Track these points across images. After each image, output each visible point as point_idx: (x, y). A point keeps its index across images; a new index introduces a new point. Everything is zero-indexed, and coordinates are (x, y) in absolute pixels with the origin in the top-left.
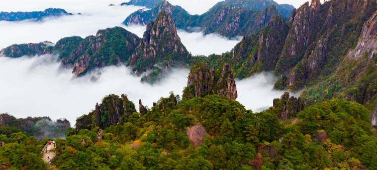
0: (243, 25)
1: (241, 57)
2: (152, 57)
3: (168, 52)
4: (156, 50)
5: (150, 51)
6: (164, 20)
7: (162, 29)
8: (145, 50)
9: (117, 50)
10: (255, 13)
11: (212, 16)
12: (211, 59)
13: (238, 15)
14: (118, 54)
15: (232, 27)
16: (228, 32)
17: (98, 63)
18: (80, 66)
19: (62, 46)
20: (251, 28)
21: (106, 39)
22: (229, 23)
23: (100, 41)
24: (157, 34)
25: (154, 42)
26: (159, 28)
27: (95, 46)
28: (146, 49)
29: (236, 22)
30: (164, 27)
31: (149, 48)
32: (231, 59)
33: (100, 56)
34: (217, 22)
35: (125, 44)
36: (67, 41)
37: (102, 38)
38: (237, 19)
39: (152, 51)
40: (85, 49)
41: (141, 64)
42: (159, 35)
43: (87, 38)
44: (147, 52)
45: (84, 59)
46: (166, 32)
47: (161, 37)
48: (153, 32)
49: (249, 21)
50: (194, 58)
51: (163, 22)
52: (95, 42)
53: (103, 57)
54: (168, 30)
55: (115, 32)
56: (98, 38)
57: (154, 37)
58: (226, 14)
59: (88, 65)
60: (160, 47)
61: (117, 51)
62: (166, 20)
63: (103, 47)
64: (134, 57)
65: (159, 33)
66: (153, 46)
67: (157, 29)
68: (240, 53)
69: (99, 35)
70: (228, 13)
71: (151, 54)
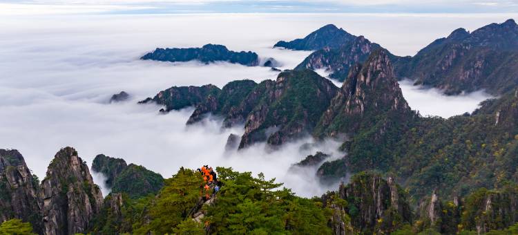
0: (489, 74)
1: (512, 124)
2: (358, 115)
3: (382, 108)
4: (364, 105)
5: (356, 105)
6: (379, 61)
7: (375, 74)
8: (348, 103)
9: (304, 101)
10: (512, 56)
11: (434, 59)
12: (455, 124)
13: (480, 58)
14: (305, 107)
15: (469, 76)
16: (464, 82)
17: (278, 116)
18: (255, 119)
19: (230, 91)
20: (505, 78)
21: (290, 85)
22: (466, 69)
23: (281, 88)
24: (368, 80)
25: (362, 93)
26: (372, 72)
27: (274, 95)
28: (350, 102)
29: (477, 68)
30: (379, 71)
31: (354, 100)
32: (493, 127)
33: (282, 108)
34: (443, 68)
35: (316, 92)
36: (237, 85)
37: (284, 84)
38: (479, 64)
39: (359, 105)
40: (260, 97)
41: (341, 122)
42: (370, 83)
43: (264, 82)
44: (351, 107)
45: (260, 111)
46: (381, 79)
47: (372, 85)
48: (362, 79)
49: (500, 68)
50: (425, 119)
51: (377, 63)
52: (275, 89)
53: (284, 109)
54: (384, 76)
55: (302, 76)
56: (279, 83)
57: (363, 86)
58: (458, 56)
59: (264, 118)
60: (371, 101)
61: (304, 103)
62: (382, 62)
63: (285, 95)
64: (331, 113)
65: (371, 81)
66: (360, 98)
67: (369, 74)
68: (511, 116)
69: (281, 79)
70: (462, 54)
71: (357, 110)
